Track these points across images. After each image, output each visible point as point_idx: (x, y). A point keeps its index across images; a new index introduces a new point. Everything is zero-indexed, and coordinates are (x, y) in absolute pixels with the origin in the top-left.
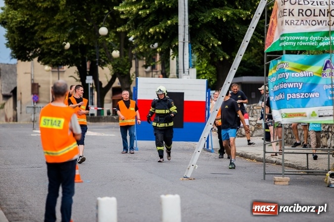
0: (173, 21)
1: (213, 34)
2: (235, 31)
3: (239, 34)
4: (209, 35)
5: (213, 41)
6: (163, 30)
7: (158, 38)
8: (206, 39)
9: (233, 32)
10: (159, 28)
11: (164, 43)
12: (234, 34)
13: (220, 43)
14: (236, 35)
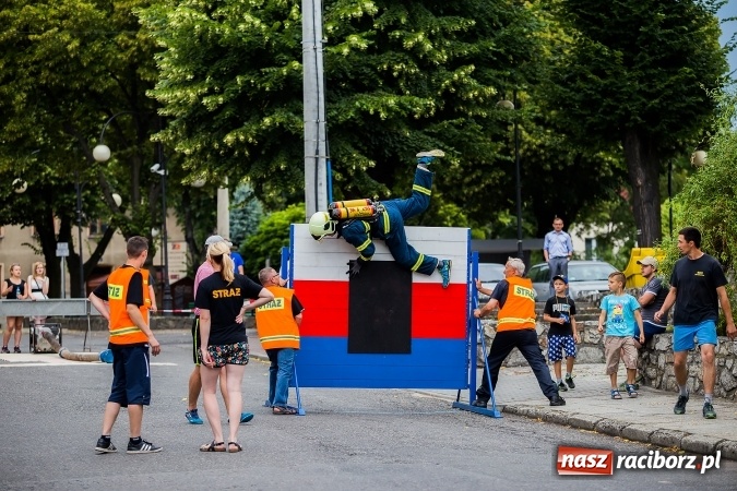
0: (274, 119)
1: (356, 147)
2: (399, 142)
3: (409, 147)
4: (349, 148)
5: (357, 160)
6: (253, 138)
7: (242, 154)
8: (343, 155)
9: (393, 142)
10: (245, 133)
11: (253, 167)
12: (396, 147)
13: (372, 163)
14: (402, 149)
